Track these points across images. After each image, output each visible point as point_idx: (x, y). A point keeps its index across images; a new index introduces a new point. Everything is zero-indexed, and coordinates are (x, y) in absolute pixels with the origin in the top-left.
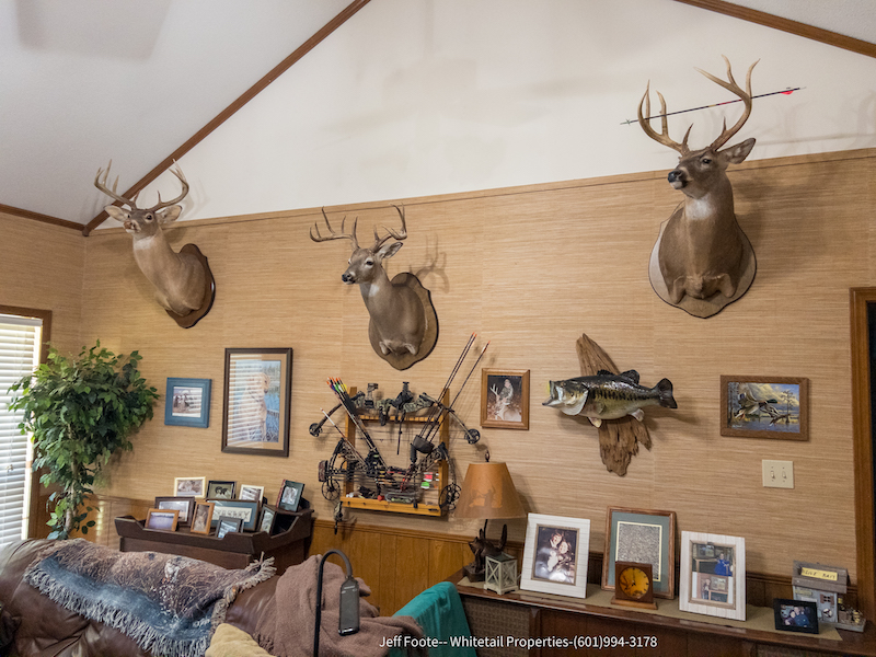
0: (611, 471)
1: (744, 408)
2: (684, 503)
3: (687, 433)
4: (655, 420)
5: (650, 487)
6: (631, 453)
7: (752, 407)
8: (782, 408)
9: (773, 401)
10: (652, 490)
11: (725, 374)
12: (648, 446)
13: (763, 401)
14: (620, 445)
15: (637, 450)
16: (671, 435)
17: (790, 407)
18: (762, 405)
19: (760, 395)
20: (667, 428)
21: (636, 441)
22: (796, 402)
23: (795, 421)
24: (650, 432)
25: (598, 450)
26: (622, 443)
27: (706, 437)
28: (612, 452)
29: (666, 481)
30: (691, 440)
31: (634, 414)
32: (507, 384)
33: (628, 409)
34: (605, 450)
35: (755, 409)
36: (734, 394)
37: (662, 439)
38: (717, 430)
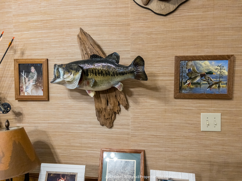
0: (103, 125)
1: (190, 78)
2: (150, 144)
3: (152, 97)
4: (132, 89)
5: (128, 134)
6: (115, 113)
7: (196, 77)
8: (216, 77)
9: (210, 73)
10: (130, 136)
11: (178, 55)
12: (127, 107)
13: (203, 73)
14: (108, 108)
15: (120, 111)
16: (141, 99)
17: (221, 76)
18: (202, 76)
19: (201, 69)
20: (139, 95)
21: (119, 104)
22: (226, 72)
23: (224, 86)
24: (128, 98)
25: (94, 112)
26: (110, 106)
27: (164, 100)
28: (104, 113)
29: (138, 130)
30: (154, 102)
31: (116, 86)
32: (33, 69)
33: (112, 83)
34: (99, 112)
35: (198, 79)
36: (184, 69)
37: (136, 102)
38: (172, 94)
